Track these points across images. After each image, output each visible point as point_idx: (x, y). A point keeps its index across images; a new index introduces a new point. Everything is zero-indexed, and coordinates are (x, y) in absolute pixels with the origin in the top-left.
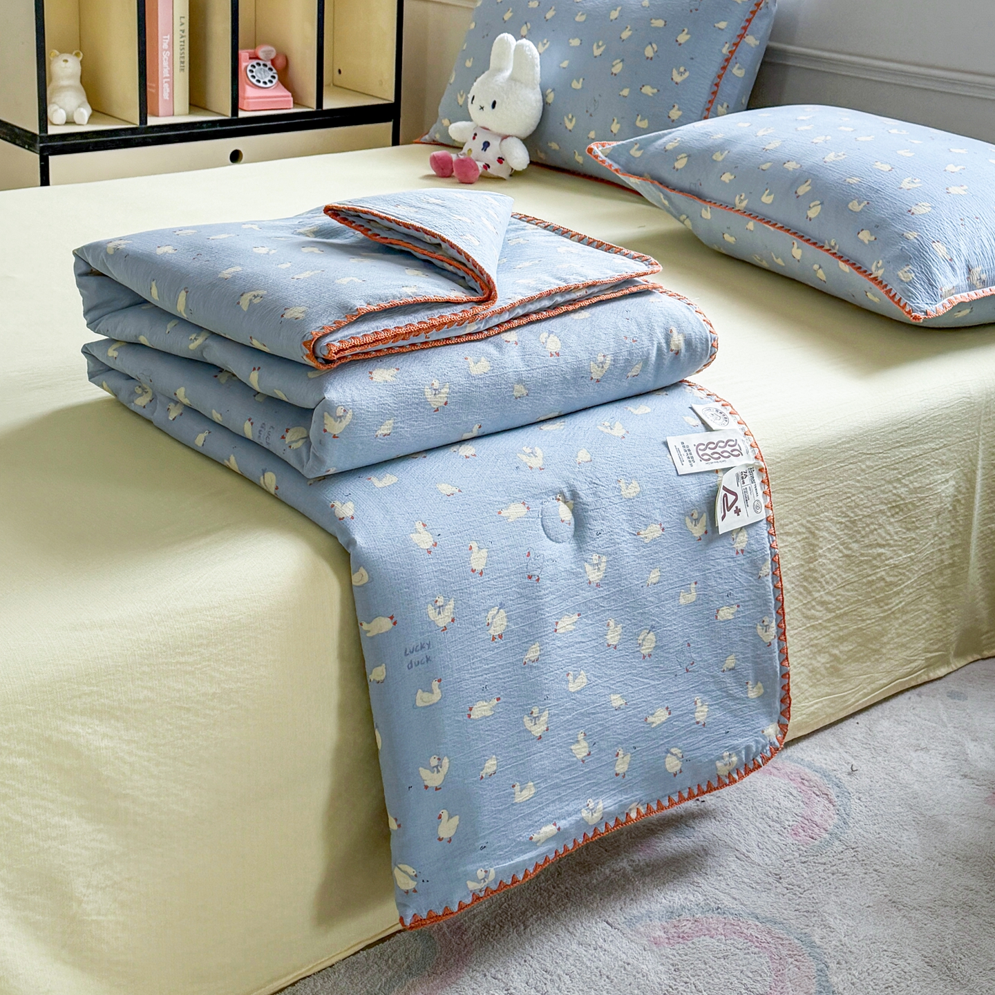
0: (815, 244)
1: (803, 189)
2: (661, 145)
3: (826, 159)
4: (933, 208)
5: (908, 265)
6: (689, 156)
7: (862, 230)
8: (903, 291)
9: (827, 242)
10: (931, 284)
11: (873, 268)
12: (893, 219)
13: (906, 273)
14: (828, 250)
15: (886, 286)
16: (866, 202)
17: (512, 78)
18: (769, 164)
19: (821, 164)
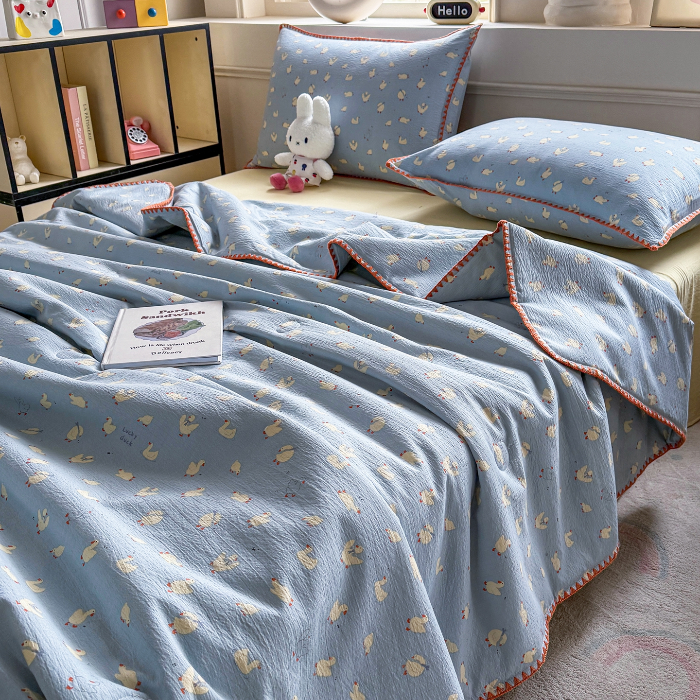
0: (562, 208)
1: (546, 175)
2: (434, 156)
3: (556, 153)
4: (640, 176)
5: (637, 215)
6: (455, 161)
7: (597, 196)
8: (639, 232)
9: (570, 206)
10: (656, 226)
11: (611, 220)
12: (616, 187)
13: (638, 220)
14: (572, 211)
15: (624, 230)
16: (594, 178)
17: (314, 122)
18: (516, 161)
19: (554, 156)
